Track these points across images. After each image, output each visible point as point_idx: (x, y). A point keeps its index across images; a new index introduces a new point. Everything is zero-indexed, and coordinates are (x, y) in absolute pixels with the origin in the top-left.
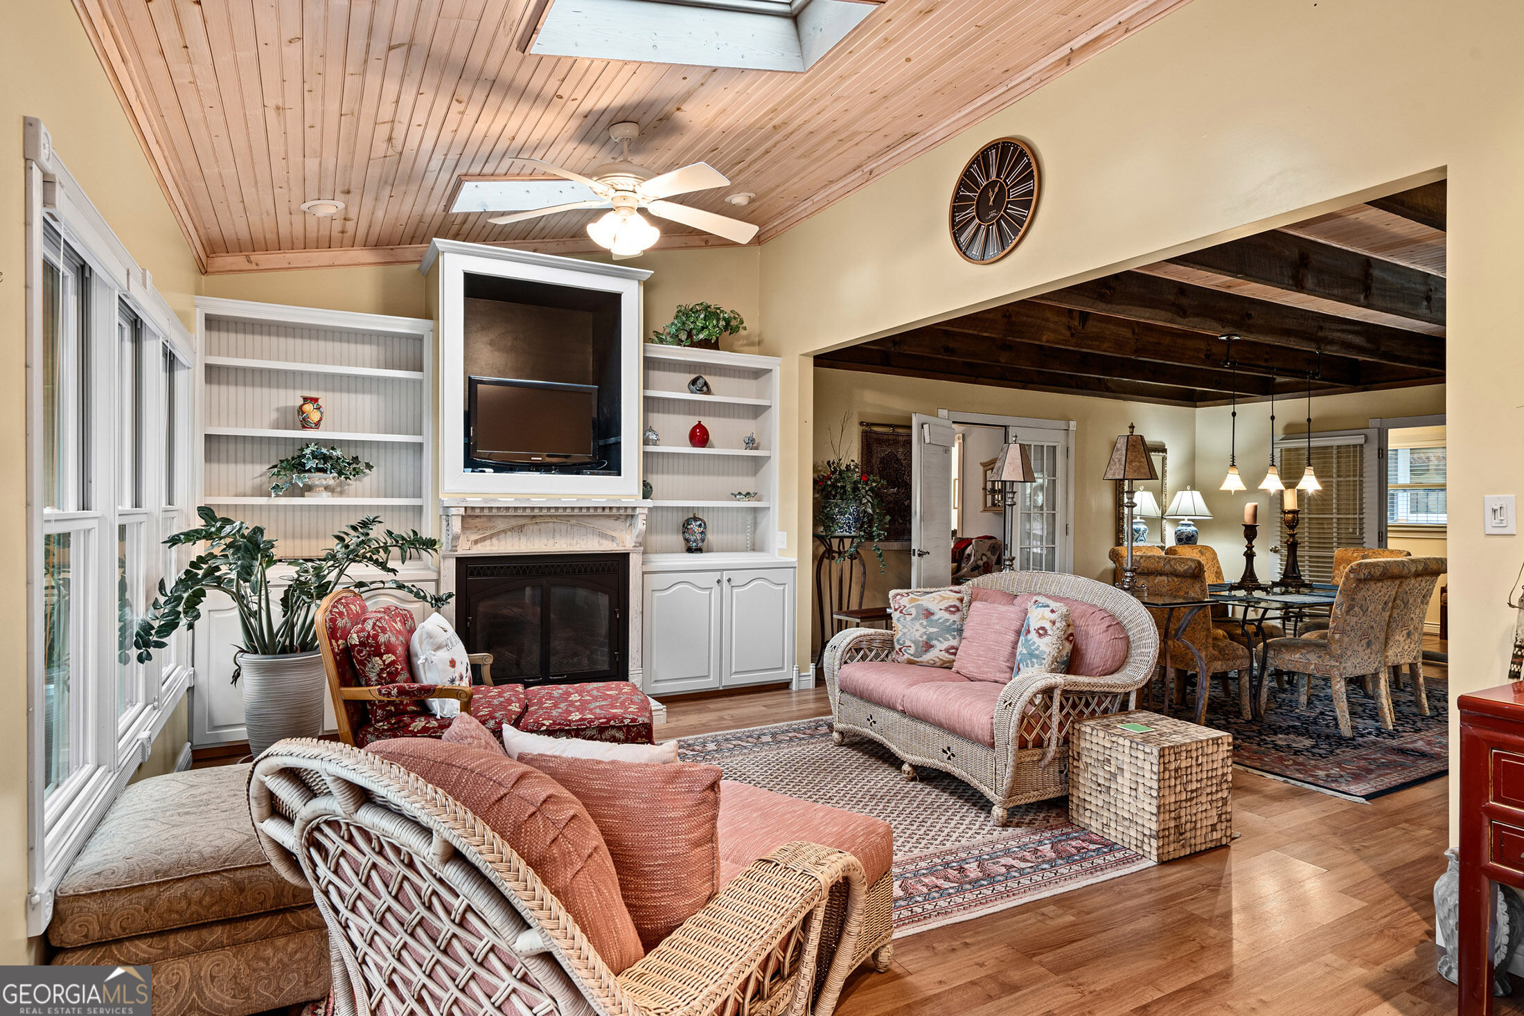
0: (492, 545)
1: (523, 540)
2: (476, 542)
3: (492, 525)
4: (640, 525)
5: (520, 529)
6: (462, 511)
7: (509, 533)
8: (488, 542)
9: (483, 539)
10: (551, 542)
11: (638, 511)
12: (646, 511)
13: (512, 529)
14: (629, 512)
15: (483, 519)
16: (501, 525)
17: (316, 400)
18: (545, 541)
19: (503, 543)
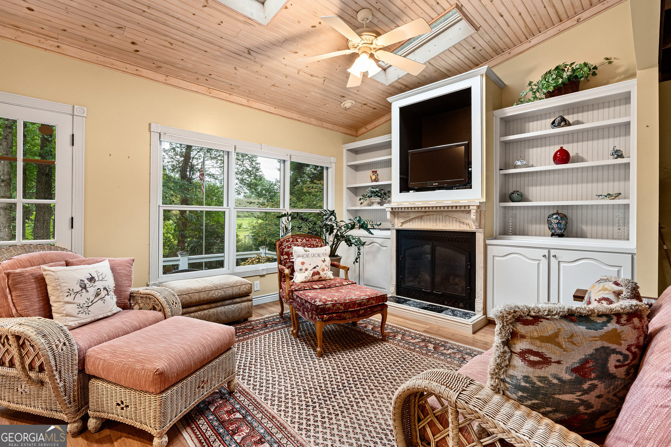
0: (410, 225)
1: (423, 223)
2: (403, 223)
3: (408, 215)
4: (473, 216)
5: (421, 218)
6: (390, 210)
7: (417, 220)
8: (408, 224)
9: (406, 222)
10: (435, 224)
11: (471, 207)
12: (475, 208)
13: (417, 218)
14: (467, 208)
15: (405, 213)
16: (412, 216)
17: (376, 171)
18: (432, 224)
19: (414, 224)
